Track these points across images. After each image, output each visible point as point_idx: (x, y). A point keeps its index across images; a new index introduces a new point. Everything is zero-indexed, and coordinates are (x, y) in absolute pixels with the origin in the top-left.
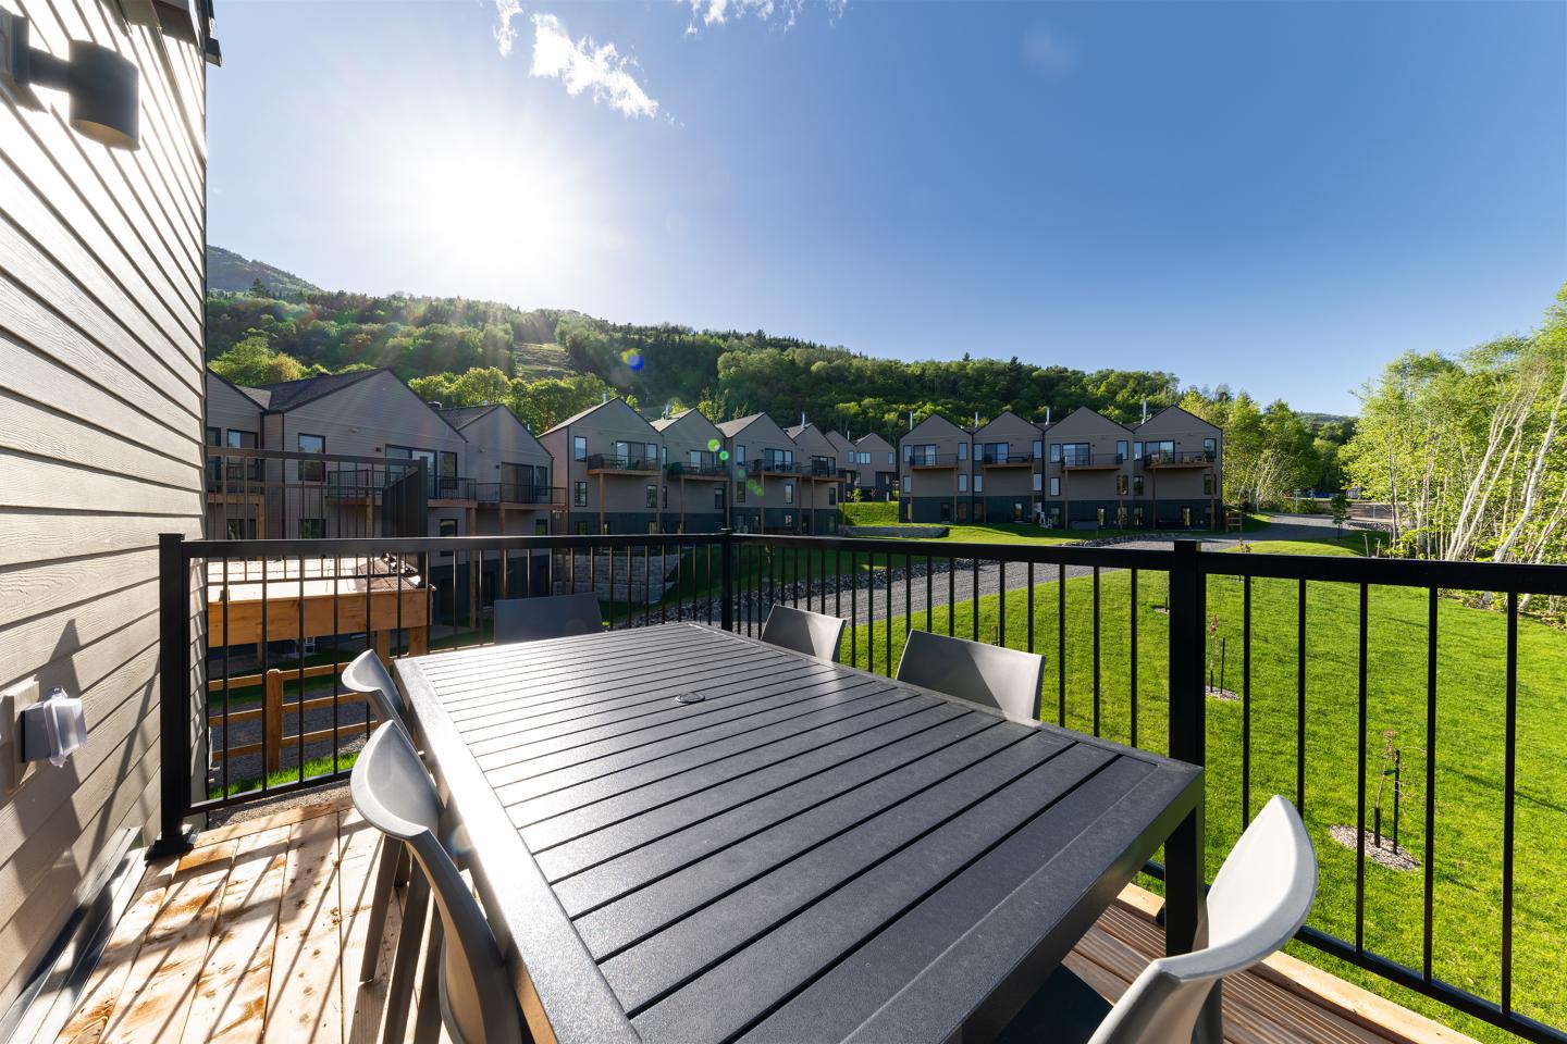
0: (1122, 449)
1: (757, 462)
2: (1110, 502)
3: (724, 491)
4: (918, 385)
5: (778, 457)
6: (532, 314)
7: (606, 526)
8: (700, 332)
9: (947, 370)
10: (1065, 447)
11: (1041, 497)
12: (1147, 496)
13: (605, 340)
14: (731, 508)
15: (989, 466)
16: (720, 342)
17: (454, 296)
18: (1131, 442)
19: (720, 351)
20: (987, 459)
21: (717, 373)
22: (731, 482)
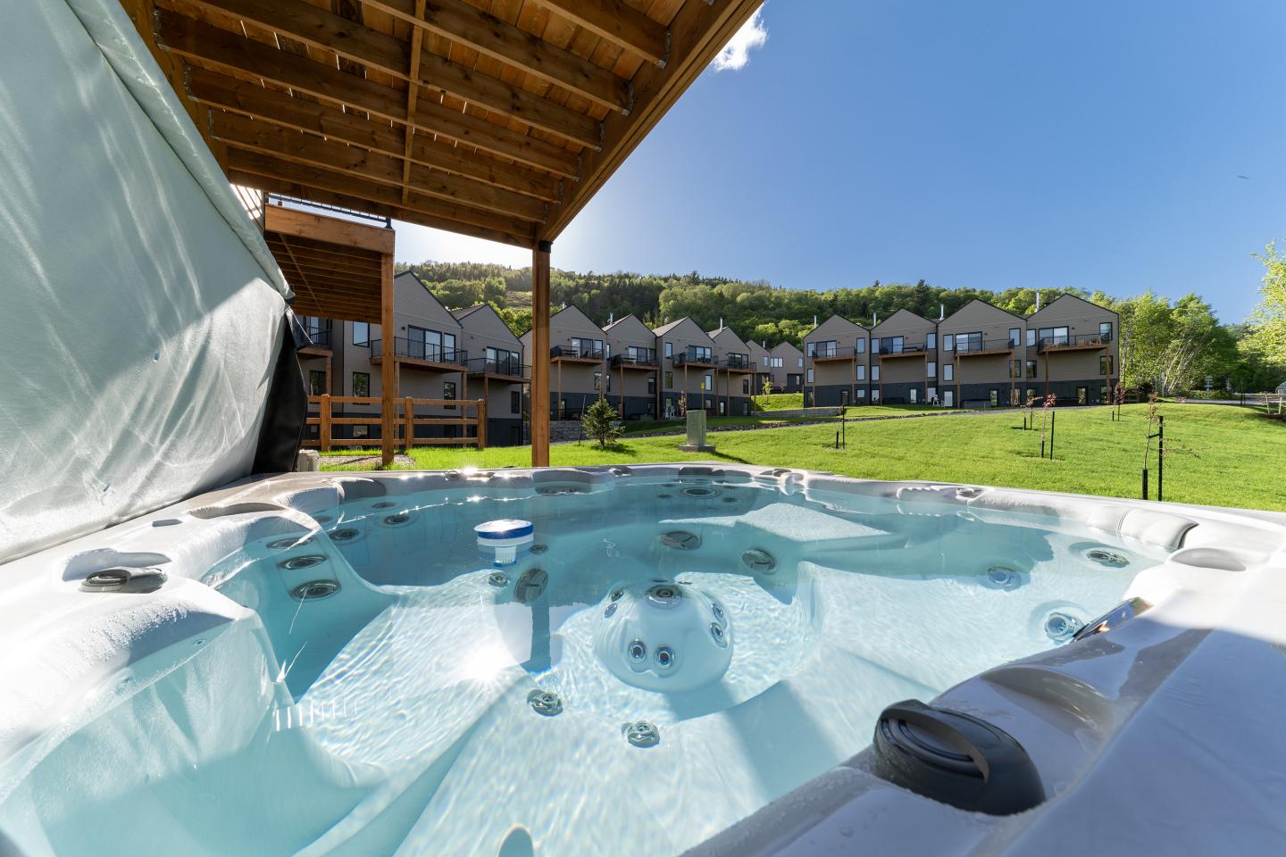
0: (1015, 335)
1: (682, 355)
2: (1004, 384)
3: (655, 379)
4: (831, 309)
5: (700, 351)
6: (520, 271)
7: (563, 403)
8: (647, 277)
9: (857, 295)
10: (958, 337)
11: (935, 383)
12: (1041, 378)
13: (572, 286)
14: (661, 393)
15: (885, 356)
16: (662, 283)
17: (466, 261)
18: (1023, 328)
19: (661, 289)
20: (883, 351)
21: (659, 305)
22: (661, 371)
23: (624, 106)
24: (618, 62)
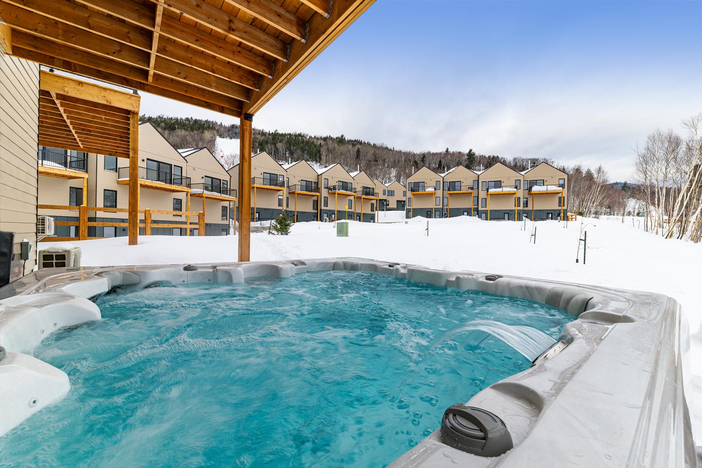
2: (511, 210)
3: (317, 201)
10: (489, 183)
11: (477, 209)
12: (530, 208)
14: (321, 210)
15: (451, 192)
18: (522, 180)
22: (321, 196)
23: (303, 37)
24: (300, 9)
